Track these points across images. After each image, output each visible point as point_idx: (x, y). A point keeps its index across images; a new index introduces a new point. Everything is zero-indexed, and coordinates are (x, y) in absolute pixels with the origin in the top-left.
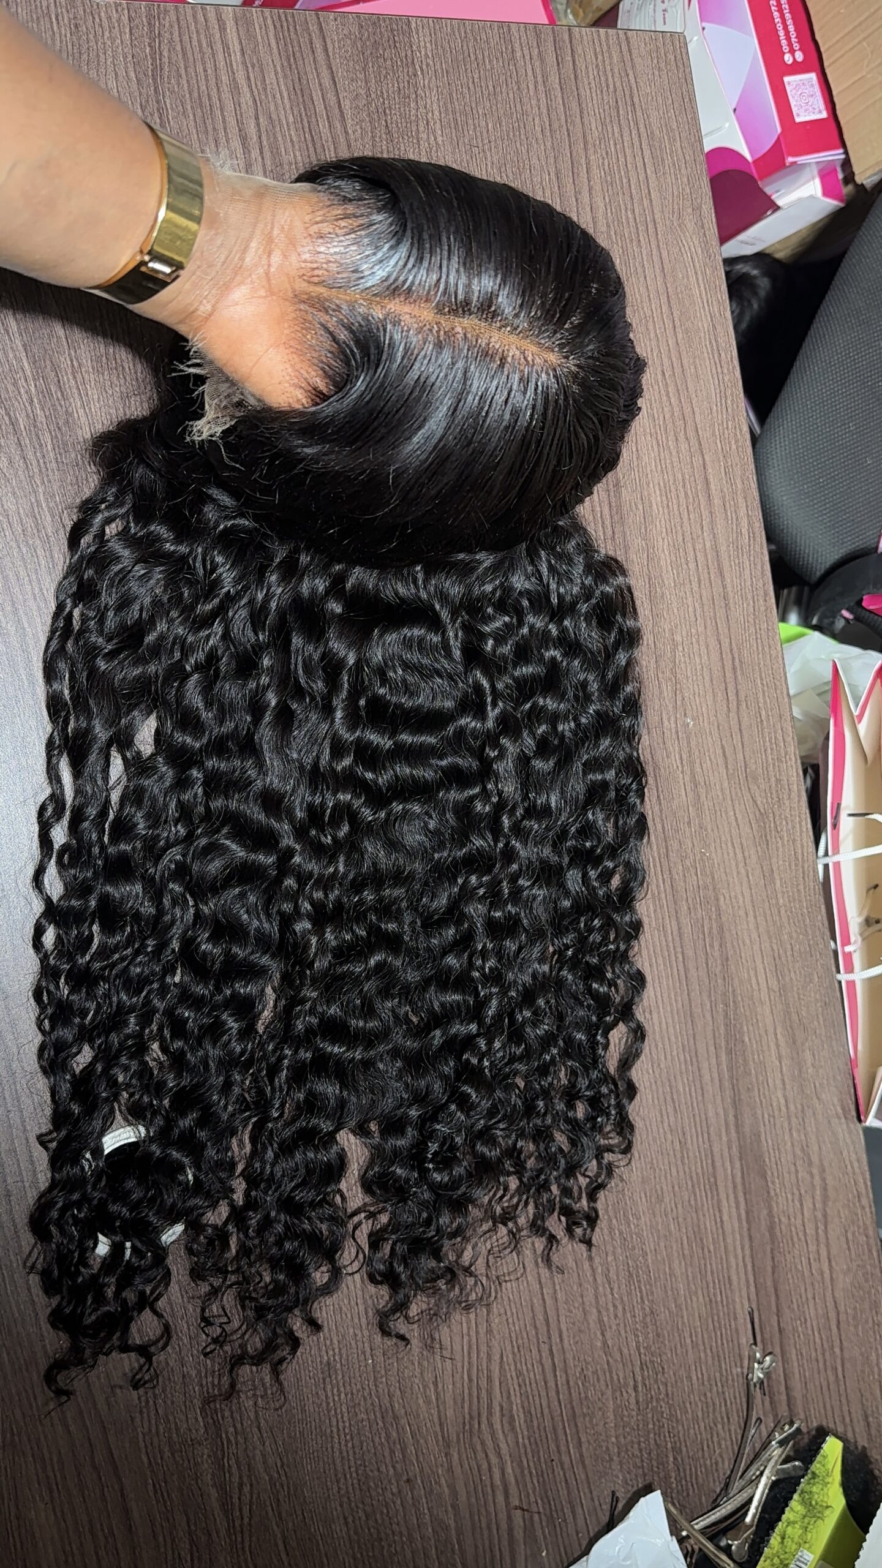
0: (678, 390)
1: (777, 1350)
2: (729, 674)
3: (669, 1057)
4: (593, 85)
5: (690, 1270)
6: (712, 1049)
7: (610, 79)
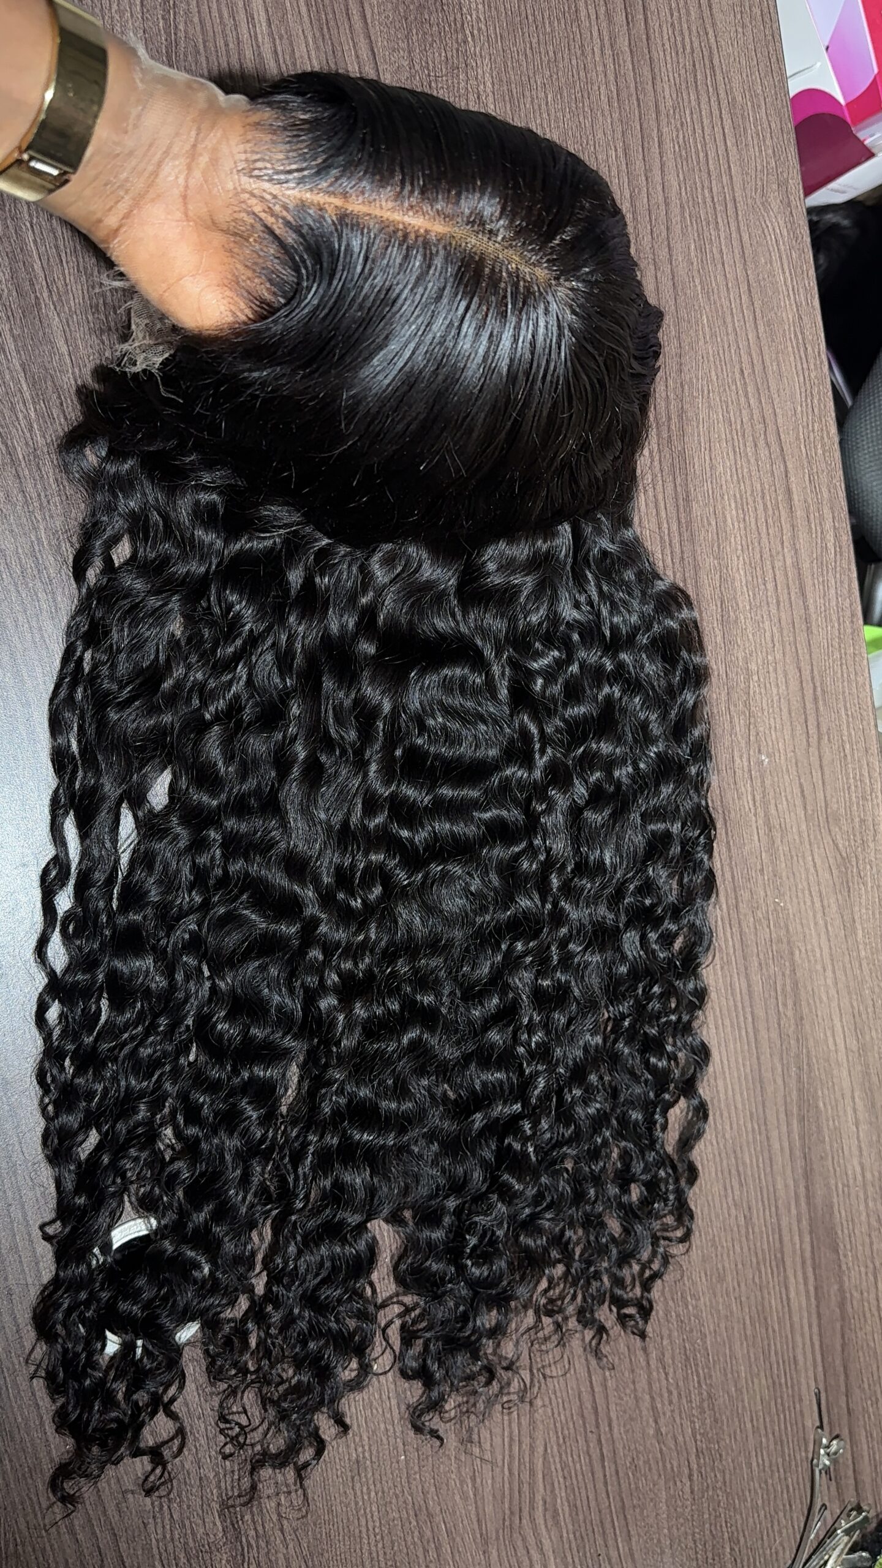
0: (758, 390)
1: (845, 1433)
2: (810, 705)
3: (735, 1126)
4: (667, 46)
5: (752, 1351)
6: (782, 1116)
7: (687, 40)
